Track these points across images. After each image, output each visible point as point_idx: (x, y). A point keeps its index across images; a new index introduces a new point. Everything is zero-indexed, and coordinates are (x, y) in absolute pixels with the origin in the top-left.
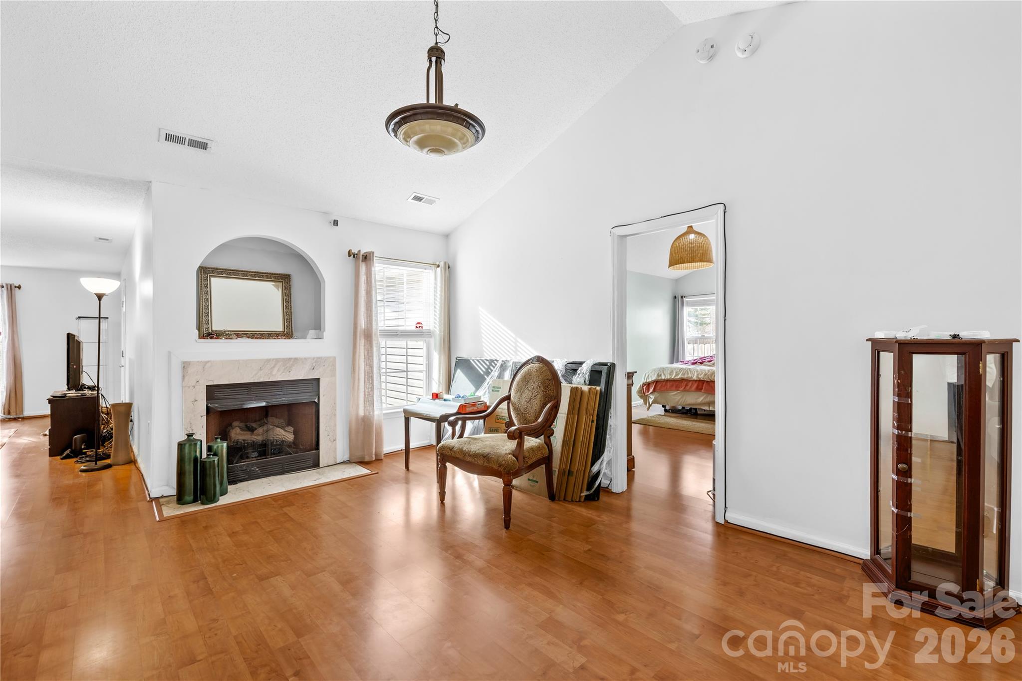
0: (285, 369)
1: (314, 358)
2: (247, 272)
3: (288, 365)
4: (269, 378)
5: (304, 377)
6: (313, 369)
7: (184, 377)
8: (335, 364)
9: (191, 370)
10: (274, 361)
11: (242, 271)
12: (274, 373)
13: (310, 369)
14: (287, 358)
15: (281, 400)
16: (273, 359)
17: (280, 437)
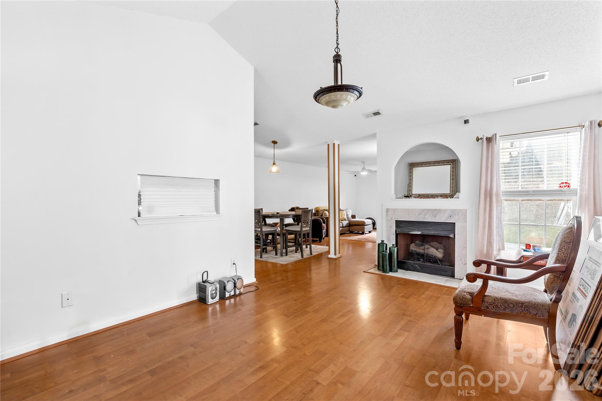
0: (433, 215)
1: (451, 210)
2: (430, 162)
3: (434, 213)
4: (424, 220)
5: (444, 221)
6: (450, 217)
7: (387, 215)
8: (467, 214)
9: (389, 213)
10: (427, 210)
11: (428, 162)
12: (427, 217)
13: (448, 216)
14: (434, 209)
15: (430, 232)
16: (427, 209)
17: (433, 254)
